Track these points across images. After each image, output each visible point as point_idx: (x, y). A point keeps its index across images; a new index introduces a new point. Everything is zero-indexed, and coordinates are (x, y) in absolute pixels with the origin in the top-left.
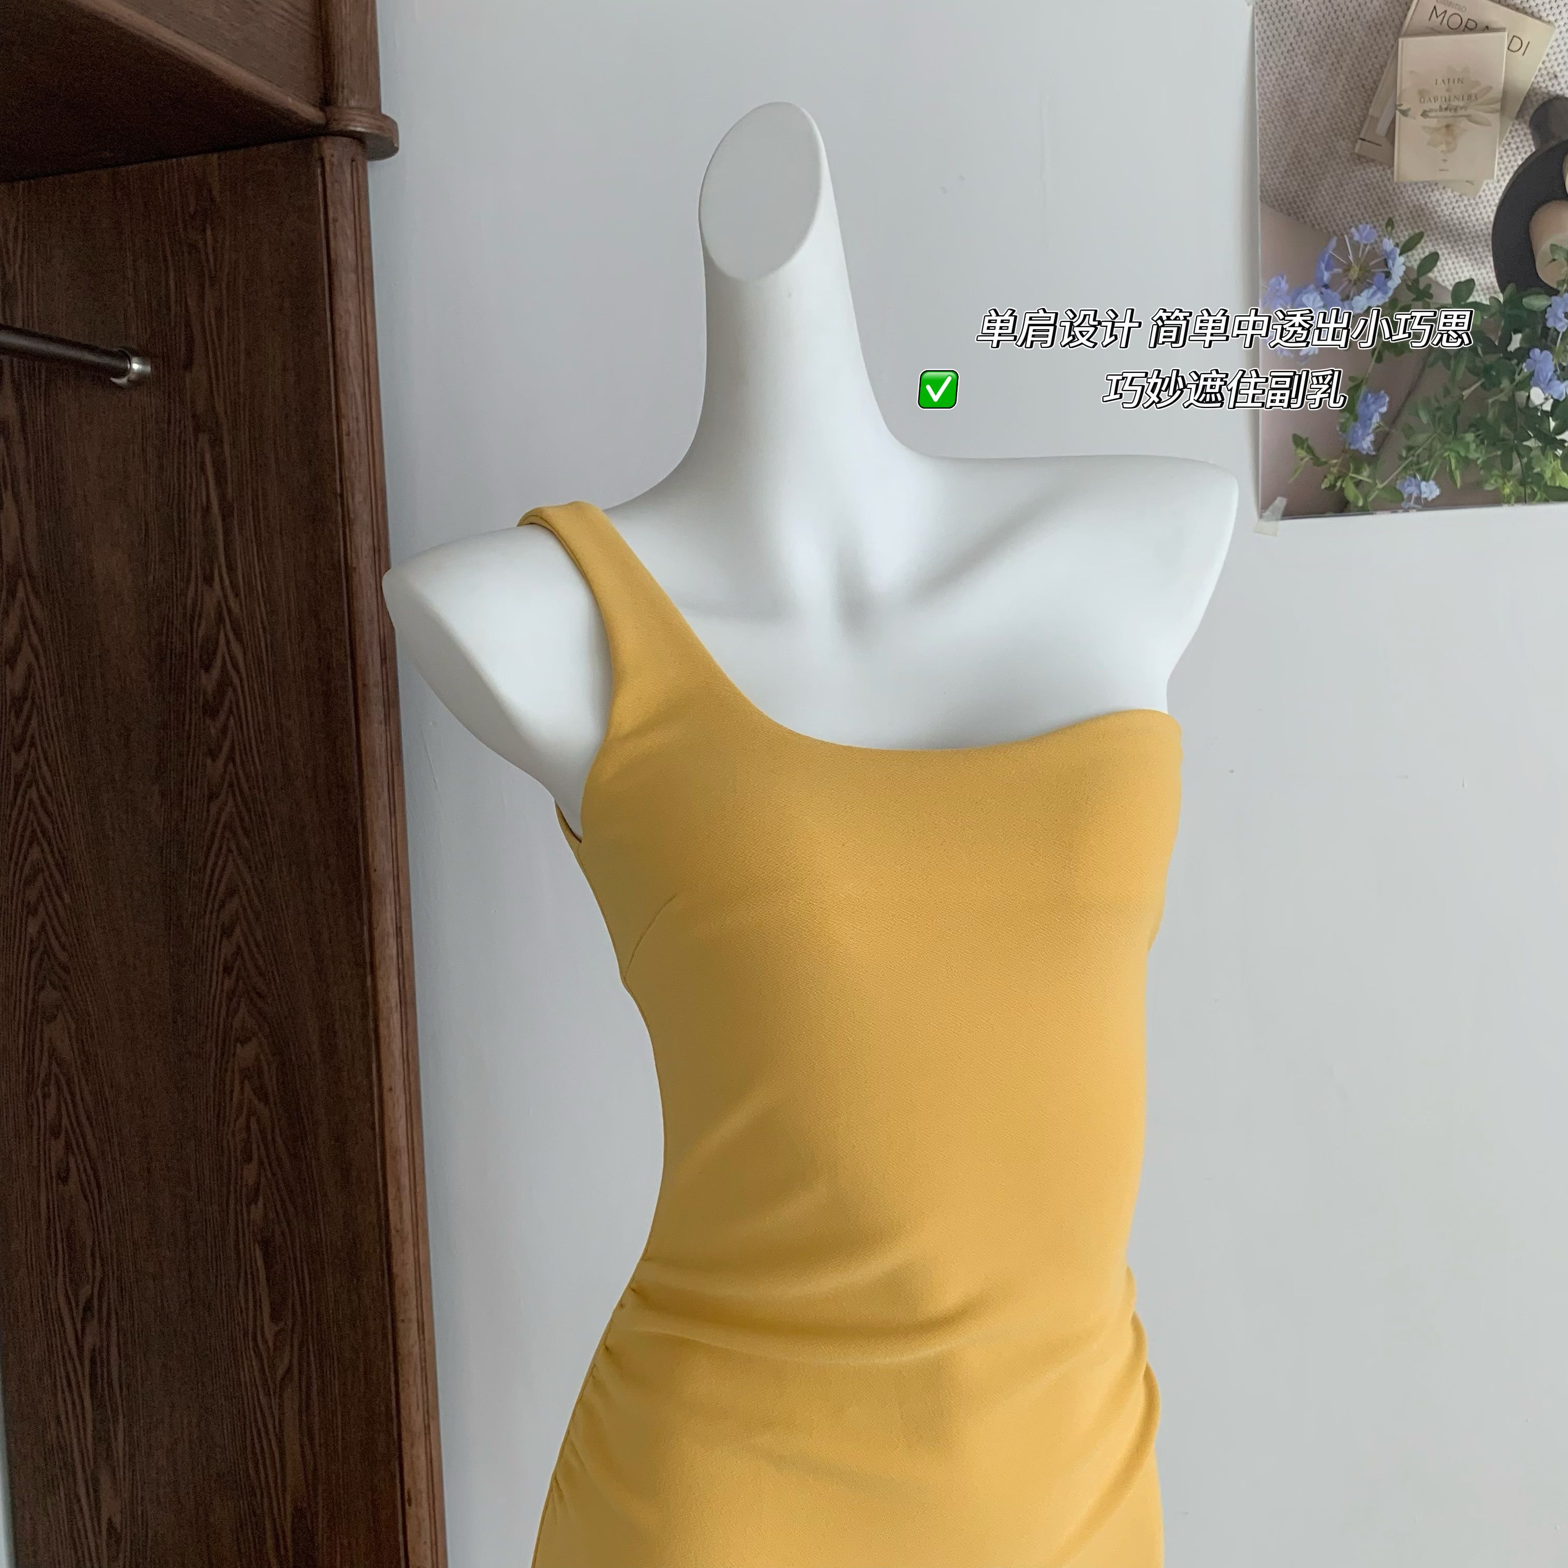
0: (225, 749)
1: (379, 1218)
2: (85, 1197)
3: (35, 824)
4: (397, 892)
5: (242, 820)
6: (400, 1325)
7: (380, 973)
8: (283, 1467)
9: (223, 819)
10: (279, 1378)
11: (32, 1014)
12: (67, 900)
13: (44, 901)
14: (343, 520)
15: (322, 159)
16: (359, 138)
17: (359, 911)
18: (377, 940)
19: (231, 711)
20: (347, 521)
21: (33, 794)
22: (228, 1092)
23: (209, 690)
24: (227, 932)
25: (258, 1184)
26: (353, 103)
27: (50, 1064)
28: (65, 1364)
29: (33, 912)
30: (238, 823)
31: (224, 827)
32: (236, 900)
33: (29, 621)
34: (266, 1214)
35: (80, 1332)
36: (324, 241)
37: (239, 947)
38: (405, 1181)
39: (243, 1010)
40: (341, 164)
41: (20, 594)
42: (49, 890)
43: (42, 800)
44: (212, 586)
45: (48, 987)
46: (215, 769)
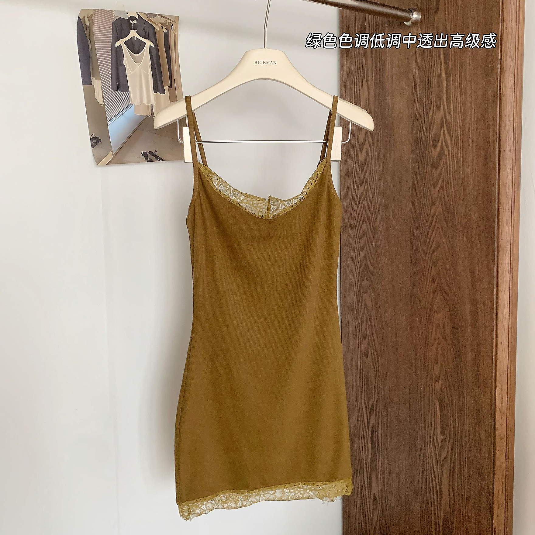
3: (365, 215)
4: (512, 251)
5: (444, 215)
8: (441, 498)
9: (437, 214)
10: (442, 460)
11: (359, 291)
12: (374, 246)
13: (366, 245)
18: (500, 272)
19: (443, 165)
20: (502, 72)
21: (365, 202)
22: (430, 332)
23: (435, 157)
25: (440, 374)
27: (364, 310)
28: (363, 429)
29: (362, 249)
30: (442, 216)
31: (437, 218)
34: (441, 389)
35: (369, 416)
37: (439, 270)
39: (439, 298)
42: (368, 241)
43: (368, 205)
44: (439, 110)
45: (365, 280)
46: (435, 192)
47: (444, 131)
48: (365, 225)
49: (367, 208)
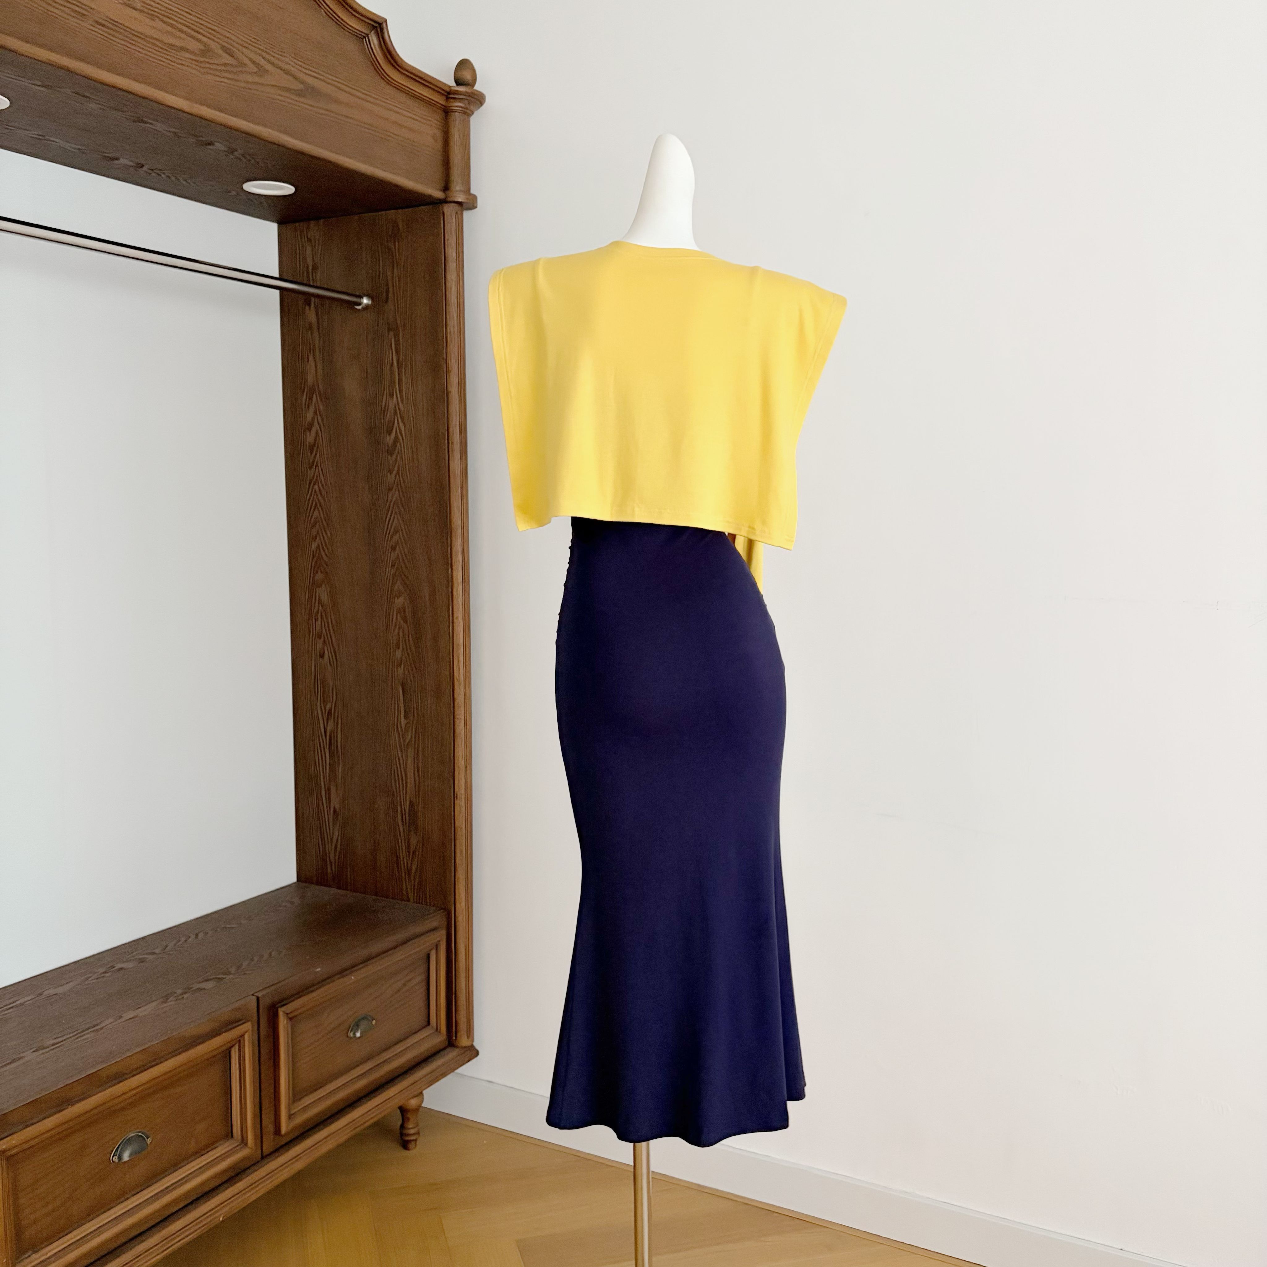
0: (396, 469)
1: (450, 674)
2: (331, 664)
3: (317, 501)
4: (463, 533)
5: (401, 500)
6: (456, 720)
7: (454, 568)
8: (406, 783)
9: (394, 499)
10: (406, 744)
11: (312, 585)
12: (329, 534)
13: (319, 534)
14: (446, 370)
15: (444, 213)
16: (460, 204)
17: (447, 540)
18: (454, 553)
19: (398, 453)
20: (448, 372)
21: (316, 487)
22: (391, 618)
23: (390, 444)
24: (393, 548)
25: (402, 659)
26: (458, 188)
27: (319, 606)
28: (319, 739)
29: (314, 538)
30: (399, 501)
31: (394, 503)
32: (398, 535)
33: (318, 412)
34: (404, 673)
35: (326, 724)
36: (443, 249)
37: (398, 556)
38: (461, 658)
39: (399, 582)
40: (451, 216)
41: (315, 398)
42: (321, 530)
43: (320, 490)
44: (393, 398)
45: (319, 572)
46: (391, 478)
47: (398, 419)
48: (316, 512)
49: (319, 494)
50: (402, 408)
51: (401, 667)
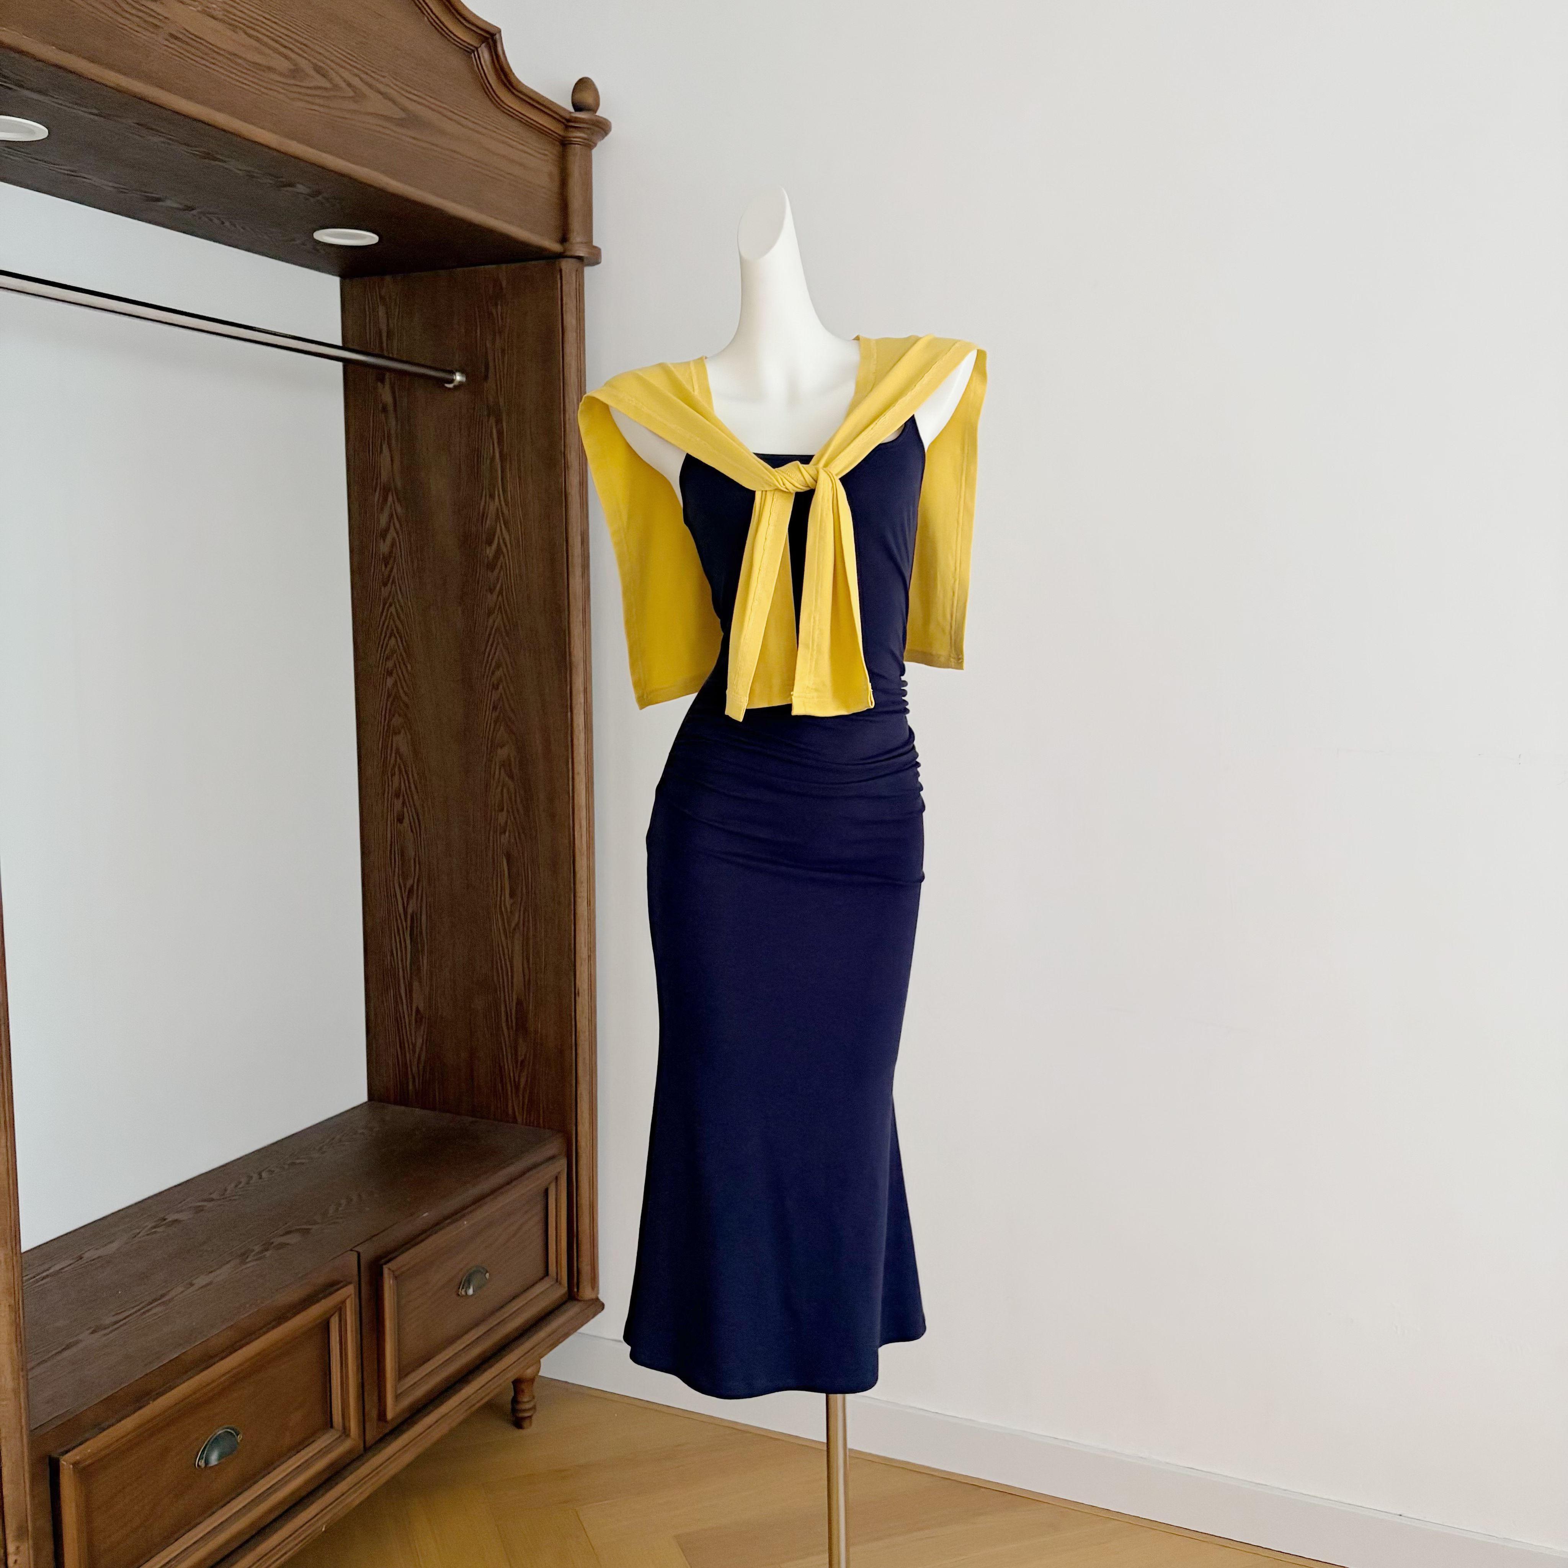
0: (498, 588)
2: (412, 831)
3: (393, 626)
4: (585, 669)
5: (505, 627)
6: (578, 899)
7: (575, 711)
8: (512, 977)
9: (495, 626)
10: (512, 929)
11: (387, 732)
12: (409, 668)
13: (396, 667)
14: (565, 466)
15: (561, 271)
16: (580, 258)
17: (565, 678)
18: (574, 693)
19: (501, 566)
21: (393, 609)
22: (492, 773)
23: (491, 556)
24: (495, 687)
25: (506, 822)
26: (578, 239)
27: (396, 758)
28: (397, 922)
29: (390, 673)
30: (503, 629)
31: (496, 631)
32: (501, 669)
34: (509, 842)
36: (560, 316)
37: (501, 694)
38: (584, 823)
39: (502, 729)
40: (570, 274)
41: (390, 499)
42: (399, 662)
43: (398, 613)
44: (494, 499)
45: (396, 715)
46: (492, 599)
47: (501, 527)
48: (393, 638)
49: (396, 618)
50: (506, 511)
51: (505, 834)
